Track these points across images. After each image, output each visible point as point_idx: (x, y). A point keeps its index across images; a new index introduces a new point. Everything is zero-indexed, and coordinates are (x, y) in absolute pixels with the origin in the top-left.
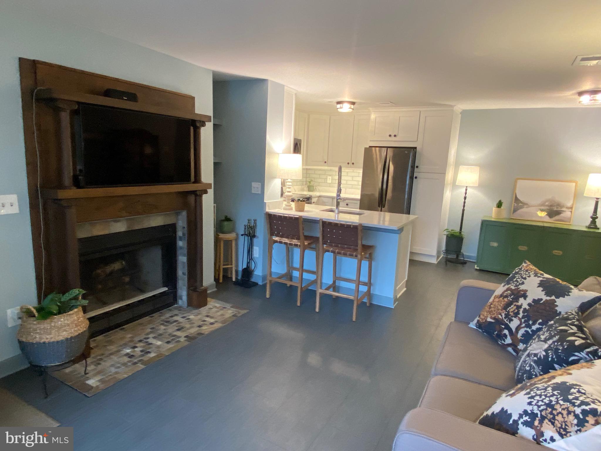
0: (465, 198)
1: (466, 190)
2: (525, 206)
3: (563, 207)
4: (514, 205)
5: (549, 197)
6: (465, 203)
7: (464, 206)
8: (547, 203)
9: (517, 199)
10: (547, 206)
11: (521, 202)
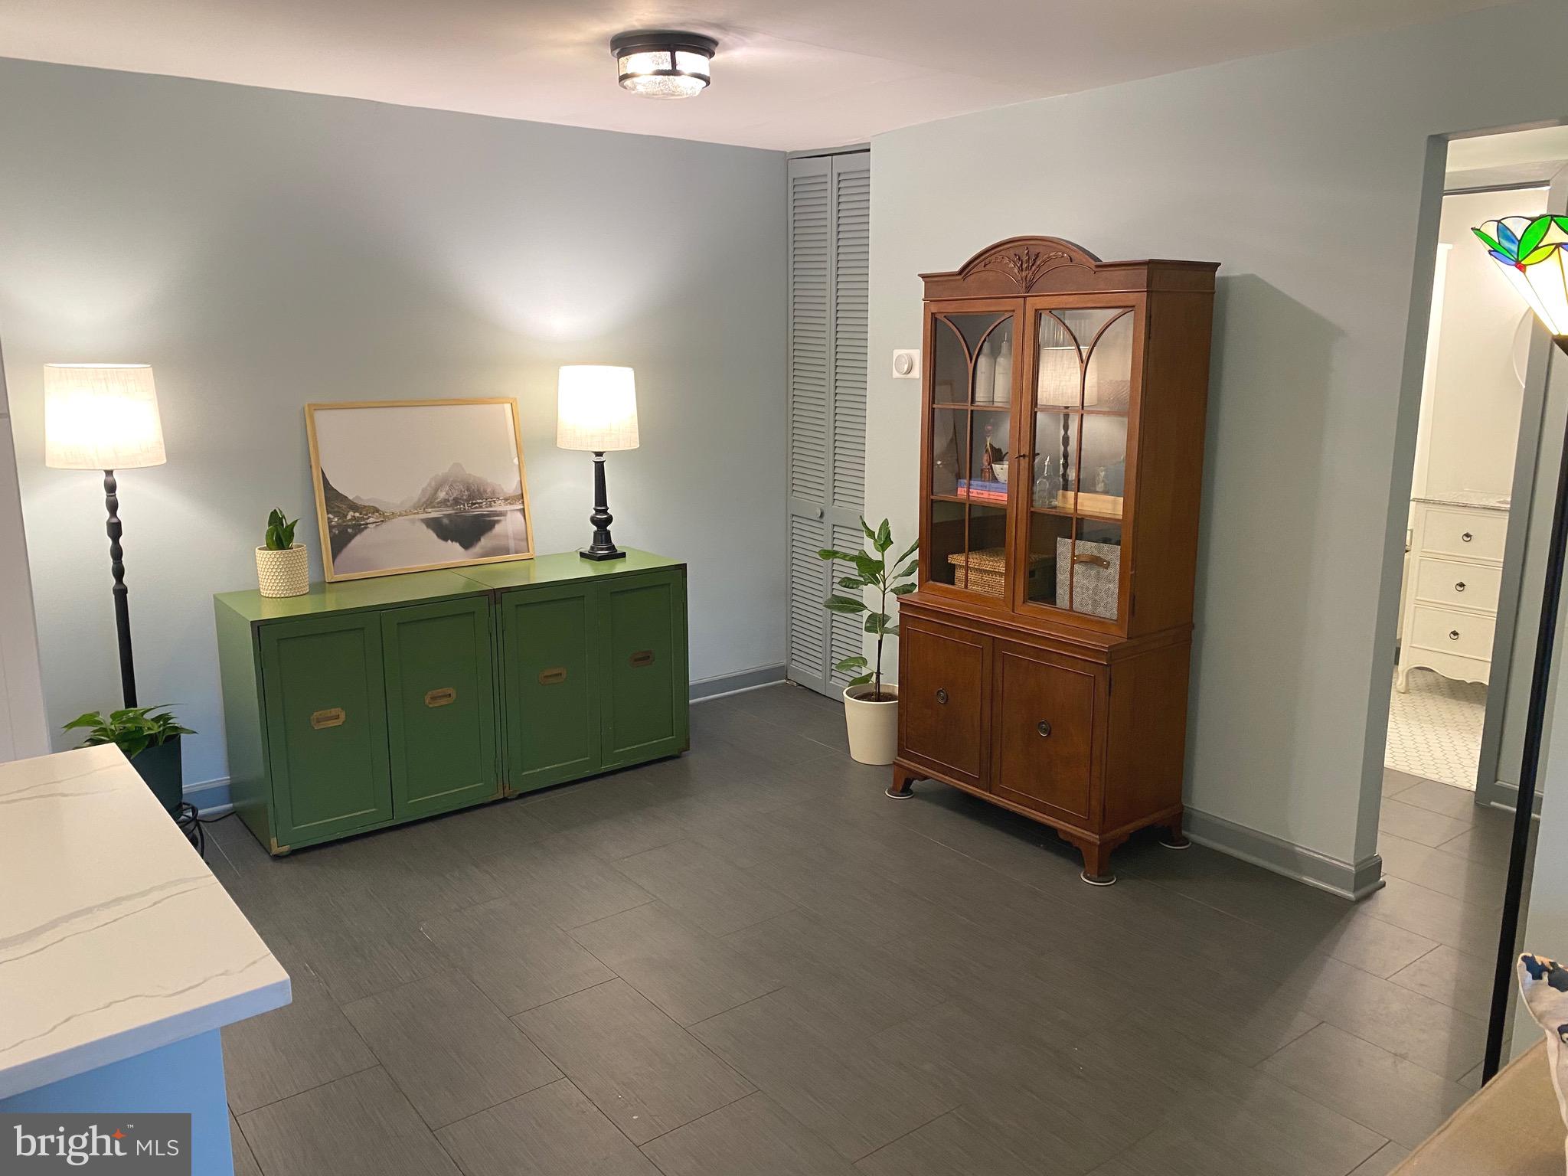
0: (115, 530)
1: (111, 488)
2: (371, 520)
3: (492, 499)
4: (330, 520)
5: (443, 469)
6: (117, 553)
7: (119, 572)
8: (442, 495)
9: (332, 496)
10: (445, 502)
11: (354, 507)
